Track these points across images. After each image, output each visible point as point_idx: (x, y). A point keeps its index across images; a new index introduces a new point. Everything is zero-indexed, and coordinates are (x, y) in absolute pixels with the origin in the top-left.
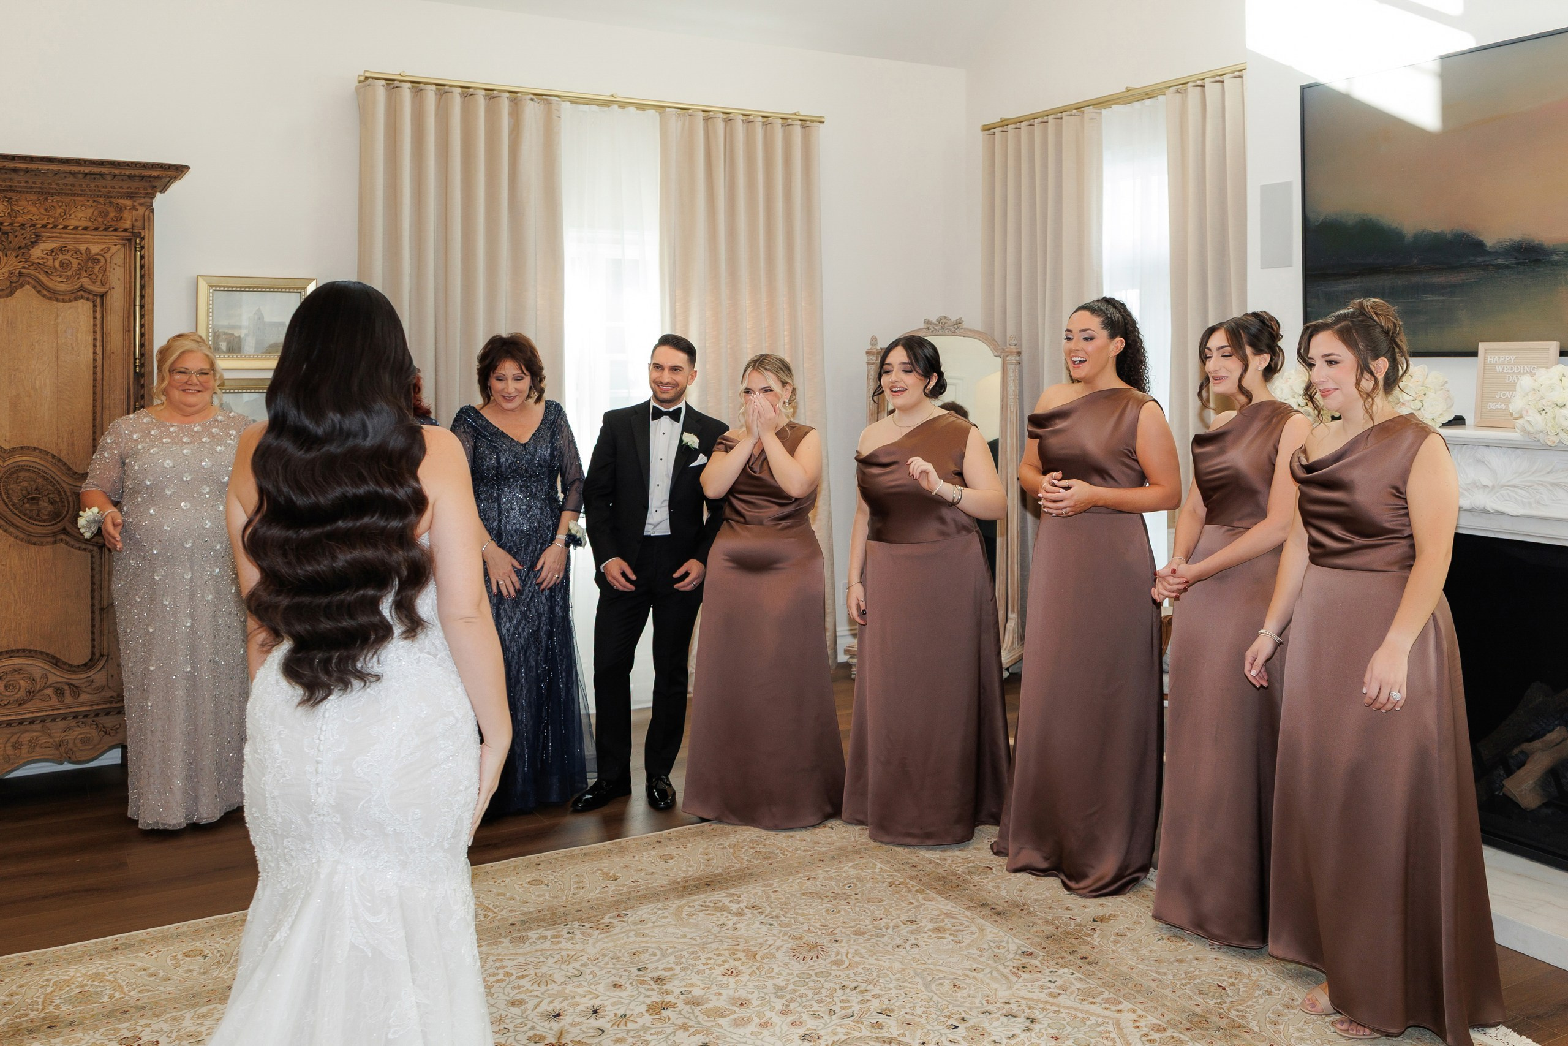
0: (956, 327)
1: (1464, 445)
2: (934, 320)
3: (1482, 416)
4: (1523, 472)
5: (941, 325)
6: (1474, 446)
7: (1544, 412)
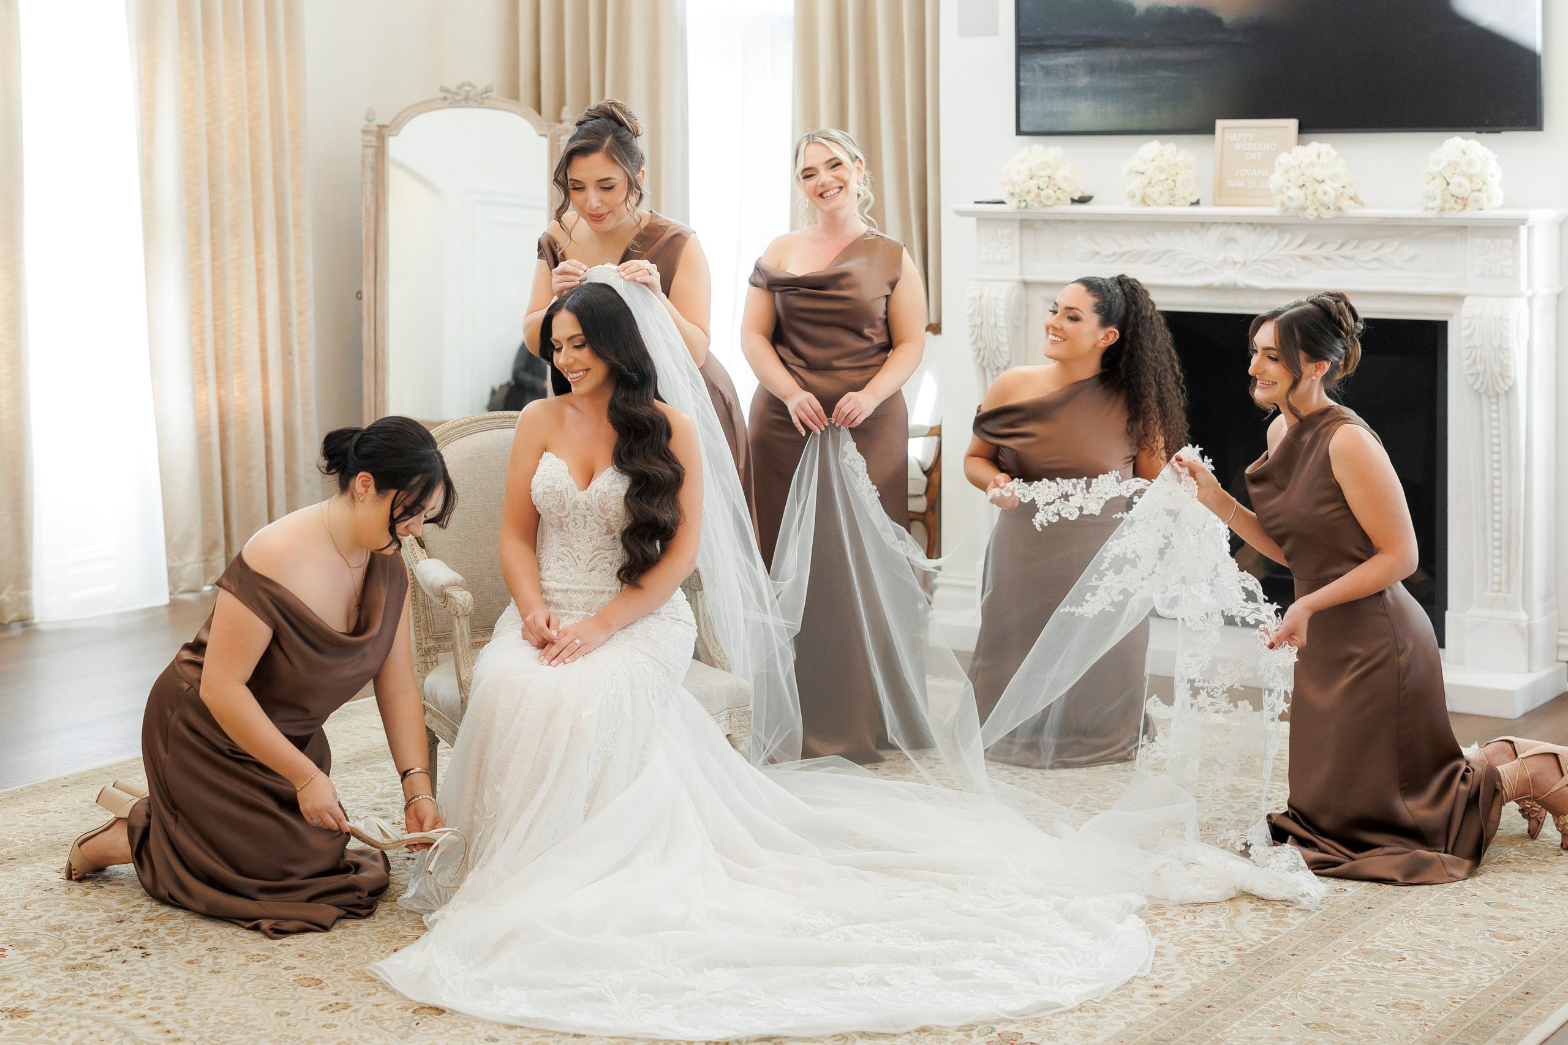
0: (484, 96)
1: (1214, 223)
2: (454, 88)
3: (1220, 195)
4: (1273, 248)
5: (464, 94)
6: (1224, 224)
7: (1304, 188)
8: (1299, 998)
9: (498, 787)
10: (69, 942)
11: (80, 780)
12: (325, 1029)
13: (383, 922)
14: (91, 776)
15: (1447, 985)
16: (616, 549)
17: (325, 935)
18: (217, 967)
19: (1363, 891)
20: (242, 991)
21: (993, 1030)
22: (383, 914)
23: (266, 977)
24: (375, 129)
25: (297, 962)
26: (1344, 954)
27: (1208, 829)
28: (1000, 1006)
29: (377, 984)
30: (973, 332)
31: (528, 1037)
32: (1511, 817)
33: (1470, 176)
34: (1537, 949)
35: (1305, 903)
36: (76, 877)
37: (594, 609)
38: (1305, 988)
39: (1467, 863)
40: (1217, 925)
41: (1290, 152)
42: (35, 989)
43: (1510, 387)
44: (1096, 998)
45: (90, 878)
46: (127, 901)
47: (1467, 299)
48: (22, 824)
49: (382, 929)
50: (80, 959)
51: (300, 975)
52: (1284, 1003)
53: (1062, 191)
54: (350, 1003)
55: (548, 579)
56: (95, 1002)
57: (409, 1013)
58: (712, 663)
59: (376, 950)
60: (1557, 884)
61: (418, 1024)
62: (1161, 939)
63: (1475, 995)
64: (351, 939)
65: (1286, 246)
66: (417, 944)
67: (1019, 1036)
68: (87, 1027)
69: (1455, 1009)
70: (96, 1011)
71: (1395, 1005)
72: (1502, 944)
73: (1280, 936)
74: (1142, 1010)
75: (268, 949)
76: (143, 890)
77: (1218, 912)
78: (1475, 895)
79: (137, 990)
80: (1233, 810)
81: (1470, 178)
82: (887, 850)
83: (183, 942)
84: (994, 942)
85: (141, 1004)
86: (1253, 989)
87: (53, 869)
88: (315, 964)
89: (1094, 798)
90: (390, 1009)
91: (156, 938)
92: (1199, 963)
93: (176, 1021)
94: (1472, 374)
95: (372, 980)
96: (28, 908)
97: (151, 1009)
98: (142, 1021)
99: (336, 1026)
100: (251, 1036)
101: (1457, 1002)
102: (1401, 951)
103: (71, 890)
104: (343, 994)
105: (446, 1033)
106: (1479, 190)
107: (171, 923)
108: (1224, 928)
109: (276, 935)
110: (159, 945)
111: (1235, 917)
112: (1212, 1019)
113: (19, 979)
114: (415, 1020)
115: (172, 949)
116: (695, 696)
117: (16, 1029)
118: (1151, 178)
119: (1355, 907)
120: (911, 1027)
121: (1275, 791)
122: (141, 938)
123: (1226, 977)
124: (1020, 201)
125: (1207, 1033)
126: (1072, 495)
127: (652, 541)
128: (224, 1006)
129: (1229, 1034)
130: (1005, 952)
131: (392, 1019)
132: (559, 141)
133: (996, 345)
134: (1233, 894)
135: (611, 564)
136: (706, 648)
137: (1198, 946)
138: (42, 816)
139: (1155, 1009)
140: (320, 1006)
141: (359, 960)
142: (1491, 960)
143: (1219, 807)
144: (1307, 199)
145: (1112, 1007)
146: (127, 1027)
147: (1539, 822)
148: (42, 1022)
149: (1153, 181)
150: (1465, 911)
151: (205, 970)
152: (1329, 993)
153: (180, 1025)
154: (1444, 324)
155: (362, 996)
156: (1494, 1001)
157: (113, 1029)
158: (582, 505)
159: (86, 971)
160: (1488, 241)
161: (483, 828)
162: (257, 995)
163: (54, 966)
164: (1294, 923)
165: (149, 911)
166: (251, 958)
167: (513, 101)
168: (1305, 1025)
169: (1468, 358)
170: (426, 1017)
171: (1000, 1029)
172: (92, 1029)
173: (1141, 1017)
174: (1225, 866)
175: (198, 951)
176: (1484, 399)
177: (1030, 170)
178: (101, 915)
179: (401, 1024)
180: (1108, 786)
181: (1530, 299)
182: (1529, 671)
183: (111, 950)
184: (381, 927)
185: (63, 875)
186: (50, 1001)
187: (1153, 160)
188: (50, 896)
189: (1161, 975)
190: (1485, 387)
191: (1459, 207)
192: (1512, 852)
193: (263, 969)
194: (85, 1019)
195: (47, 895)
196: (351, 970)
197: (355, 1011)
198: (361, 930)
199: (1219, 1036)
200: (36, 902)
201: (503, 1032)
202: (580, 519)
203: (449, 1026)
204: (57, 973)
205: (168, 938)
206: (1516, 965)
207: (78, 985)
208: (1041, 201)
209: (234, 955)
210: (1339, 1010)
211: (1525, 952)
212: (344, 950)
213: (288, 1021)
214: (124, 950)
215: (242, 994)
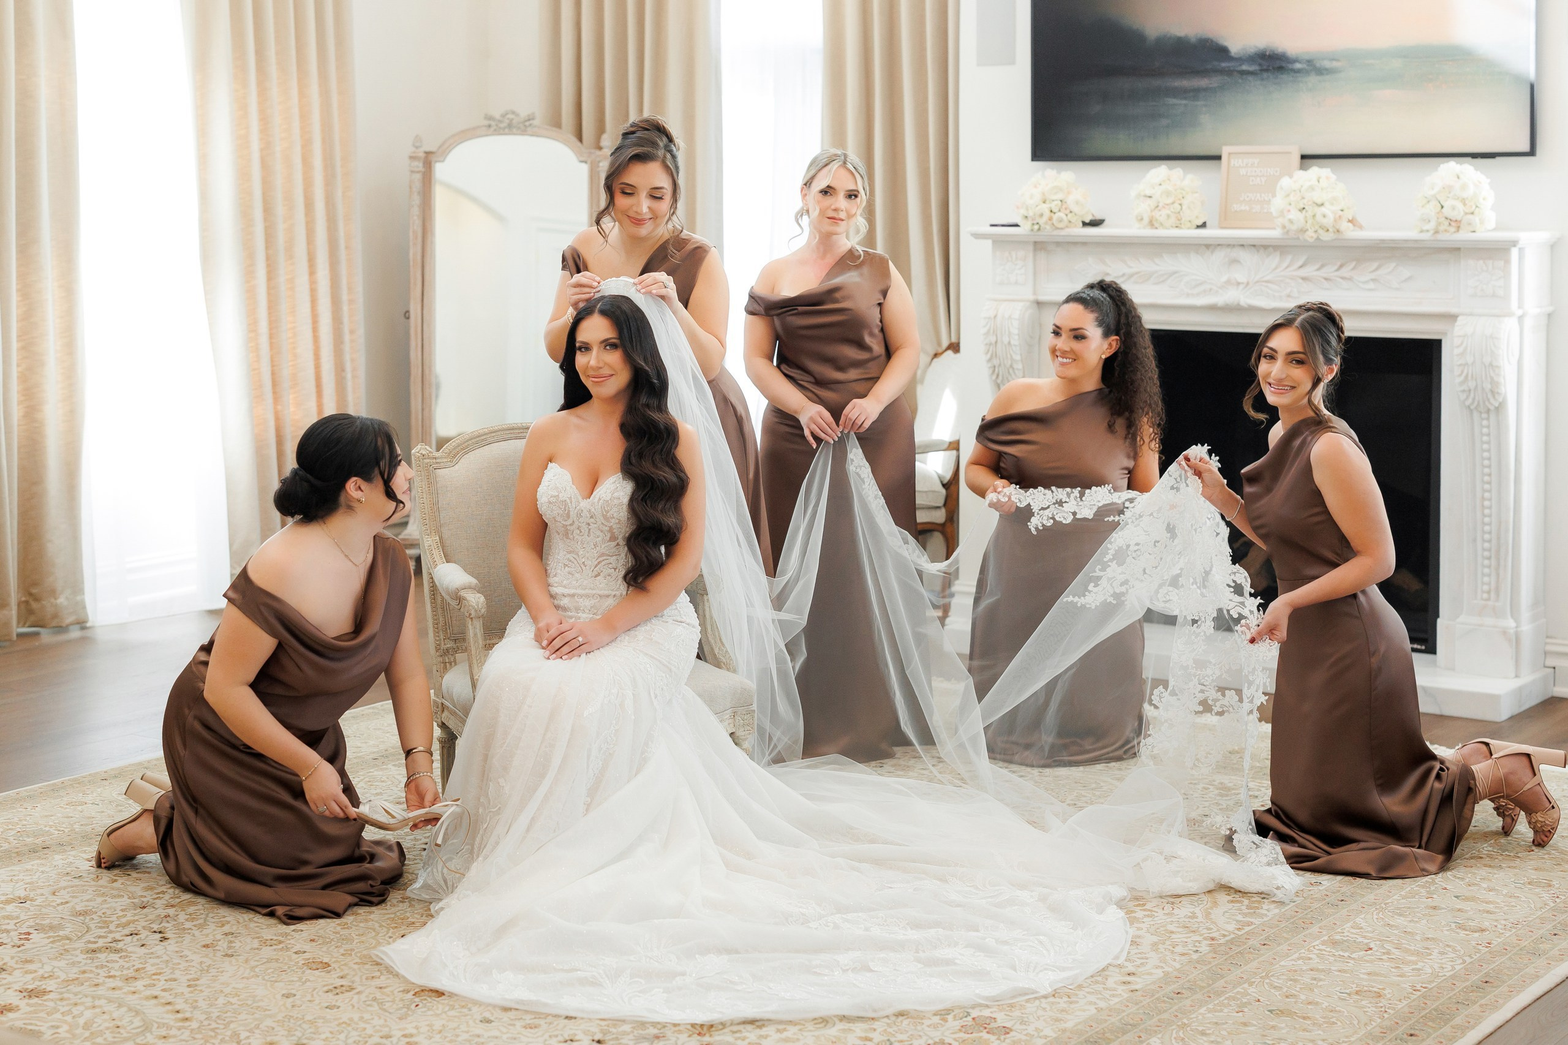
0: (527, 123)
1: (1219, 245)
2: (497, 116)
3: (1226, 218)
4: (1276, 268)
5: (507, 121)
6: (1229, 245)
7: (1304, 211)
8: (1266, 986)
9: (501, 781)
10: (92, 926)
11: (118, 774)
12: (328, 1010)
13: (393, 909)
14: (130, 771)
15: (1410, 974)
16: (619, 555)
17: (338, 921)
18: (230, 951)
19: (1338, 884)
20: (252, 974)
21: (968, 1014)
22: (395, 901)
23: (277, 960)
24: (422, 155)
25: (307, 947)
26: (1313, 944)
27: (1194, 824)
28: (977, 991)
29: (381, 968)
30: (988, 350)
31: (521, 1018)
32: (1484, 814)
33: (1464, 199)
34: (1499, 940)
35: (1280, 895)
36: (106, 865)
37: (599, 612)
38: (1272, 976)
39: (1440, 858)
40: (1193, 916)
41: (1291, 176)
42: (55, 970)
43: (1500, 403)
44: (1071, 985)
45: (119, 866)
46: (151, 888)
47: (1459, 318)
48: (59, 815)
49: (393, 916)
50: (101, 943)
51: (309, 959)
52: (1251, 990)
53: (1073, 214)
54: (354, 985)
55: (555, 585)
56: (111, 983)
57: (410, 995)
58: (718, 664)
59: (385, 935)
60: (1525, 878)
61: (417, 1006)
62: (1139, 929)
63: (1435, 984)
64: (362, 925)
65: (1288, 267)
66: (423, 931)
67: (993, 1021)
68: (100, 1007)
69: (1415, 997)
70: (111, 992)
71: (1357, 993)
72: (1467, 935)
73: (1254, 926)
74: (1113, 996)
75: (281, 935)
76: (168, 878)
77: (1196, 904)
78: (1445, 889)
79: (152, 972)
80: (1221, 807)
81: (1464, 201)
82: (883, 843)
83: (201, 927)
84: (977, 931)
85: (155, 985)
86: (1222, 977)
87: (83, 858)
88: (324, 949)
89: (1088, 795)
90: (392, 992)
91: (176, 923)
92: (1173, 952)
93: (186, 1002)
94: (1464, 391)
95: (378, 964)
96: (56, 894)
97: (164, 990)
98: (154, 1001)
99: (338, 1007)
100: (256, 1016)
101: (1418, 990)
102: (1368, 941)
103: (100, 877)
104: (349, 977)
105: (444, 1014)
106: (1472, 213)
107: (192, 909)
108: (1200, 919)
109: (289, 921)
110: (178, 929)
111: (1211, 908)
112: (1180, 1004)
113: (40, 961)
114: (415, 1002)
115: (190, 934)
116: (700, 696)
117: (32, 1009)
118: (1159, 202)
119: (1328, 900)
120: (890, 1011)
121: (1263, 789)
122: (161, 923)
123: (1197, 965)
124: (1033, 224)
125: (1174, 1019)
126: (1066, 502)
127: (656, 545)
128: (234, 988)
129: (1195, 1019)
130: (987, 940)
131: (393, 1001)
132: (598, 167)
133: (1009, 362)
134: (1211, 886)
135: (615, 569)
136: (712, 649)
137: (1173, 936)
138: (80, 808)
139: (1126, 995)
140: (326, 989)
141: (367, 945)
142: (1455, 950)
143: (1207, 804)
144: (1306, 222)
145: (1085, 994)
146: (138, 1007)
147: (1513, 819)
148: (58, 1002)
149: (1161, 205)
150: (1434, 904)
151: (219, 954)
152: (1295, 981)
153: (189, 1005)
154: (1438, 343)
155: (367, 979)
156: (1454, 990)
157: (124, 1009)
158: (585, 513)
159: (106, 954)
160: (1481, 262)
161: (488, 819)
162: (266, 977)
163: (75, 949)
164: (1268, 914)
165: (172, 898)
166: (264, 943)
167: (554, 129)
168: (1269, 1011)
169: (1460, 375)
170: (425, 999)
171: (975, 1013)
172: (105, 1009)
173: (1112, 1003)
174: (1204, 860)
175: (214, 935)
176: (1475, 414)
177: (1043, 194)
178: (125, 901)
179: (401, 1006)
180: (1102, 784)
181: (1521, 319)
182: (1517, 676)
183: (131, 935)
184: (392, 913)
185: (93, 863)
186: (68, 982)
187: (1160, 185)
188: (77, 883)
189: (1135, 963)
190: (1476, 403)
191: (1452, 229)
192: (1486, 848)
193: (275, 953)
194: (99, 999)
195: (76, 882)
196: (359, 955)
197: (358, 993)
198: (372, 916)
199: (1185, 1021)
200: (65, 888)
201: (498, 1013)
202: (584, 527)
203: (447, 1009)
204: (77, 956)
205: (187, 923)
206: (1478, 955)
207: (97, 967)
208: (1053, 224)
209: (249, 940)
210: (1303, 997)
211: (1488, 943)
212: (354, 936)
213: (293, 1002)
214: (144, 934)
215: (253, 977)
